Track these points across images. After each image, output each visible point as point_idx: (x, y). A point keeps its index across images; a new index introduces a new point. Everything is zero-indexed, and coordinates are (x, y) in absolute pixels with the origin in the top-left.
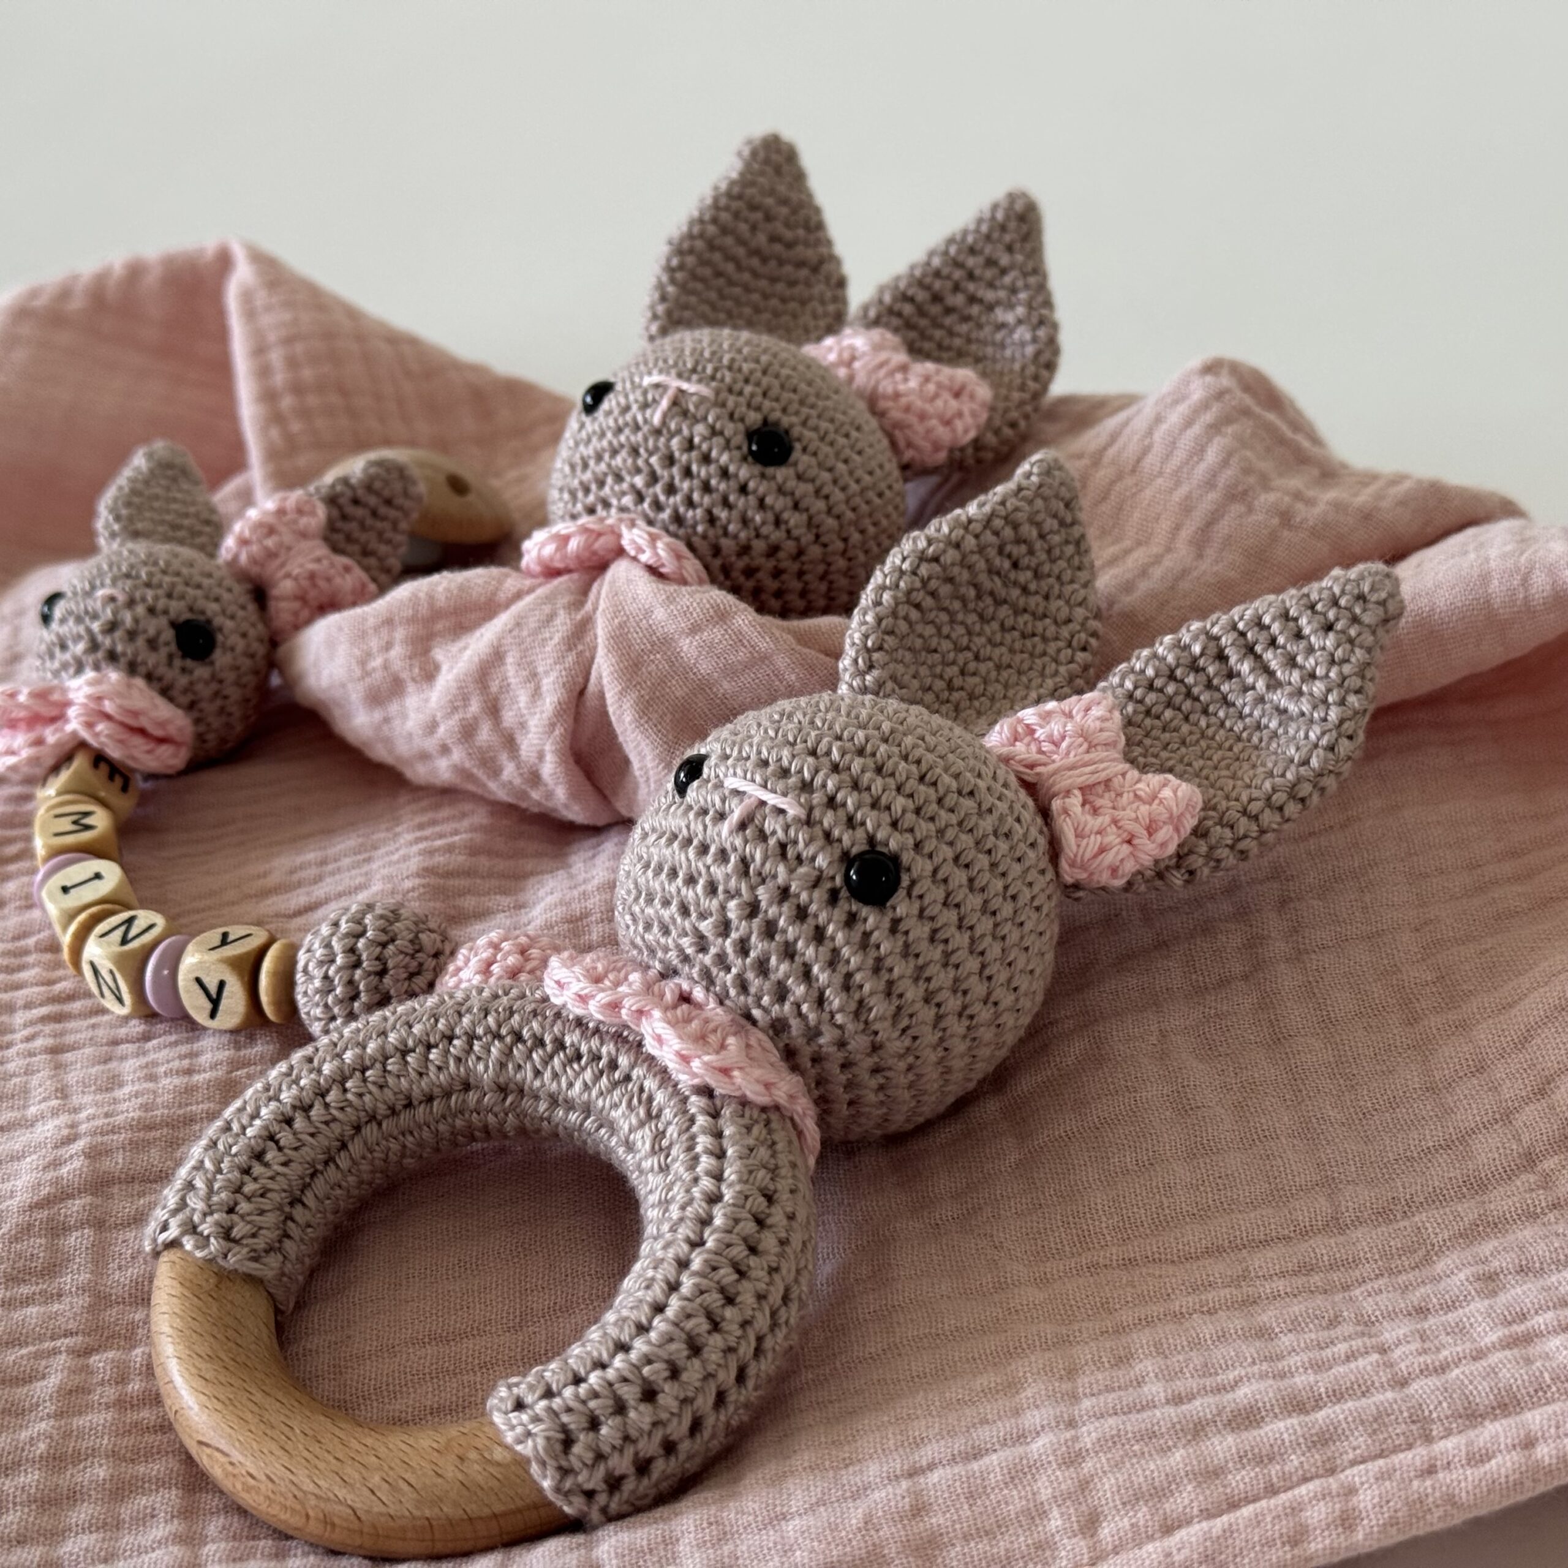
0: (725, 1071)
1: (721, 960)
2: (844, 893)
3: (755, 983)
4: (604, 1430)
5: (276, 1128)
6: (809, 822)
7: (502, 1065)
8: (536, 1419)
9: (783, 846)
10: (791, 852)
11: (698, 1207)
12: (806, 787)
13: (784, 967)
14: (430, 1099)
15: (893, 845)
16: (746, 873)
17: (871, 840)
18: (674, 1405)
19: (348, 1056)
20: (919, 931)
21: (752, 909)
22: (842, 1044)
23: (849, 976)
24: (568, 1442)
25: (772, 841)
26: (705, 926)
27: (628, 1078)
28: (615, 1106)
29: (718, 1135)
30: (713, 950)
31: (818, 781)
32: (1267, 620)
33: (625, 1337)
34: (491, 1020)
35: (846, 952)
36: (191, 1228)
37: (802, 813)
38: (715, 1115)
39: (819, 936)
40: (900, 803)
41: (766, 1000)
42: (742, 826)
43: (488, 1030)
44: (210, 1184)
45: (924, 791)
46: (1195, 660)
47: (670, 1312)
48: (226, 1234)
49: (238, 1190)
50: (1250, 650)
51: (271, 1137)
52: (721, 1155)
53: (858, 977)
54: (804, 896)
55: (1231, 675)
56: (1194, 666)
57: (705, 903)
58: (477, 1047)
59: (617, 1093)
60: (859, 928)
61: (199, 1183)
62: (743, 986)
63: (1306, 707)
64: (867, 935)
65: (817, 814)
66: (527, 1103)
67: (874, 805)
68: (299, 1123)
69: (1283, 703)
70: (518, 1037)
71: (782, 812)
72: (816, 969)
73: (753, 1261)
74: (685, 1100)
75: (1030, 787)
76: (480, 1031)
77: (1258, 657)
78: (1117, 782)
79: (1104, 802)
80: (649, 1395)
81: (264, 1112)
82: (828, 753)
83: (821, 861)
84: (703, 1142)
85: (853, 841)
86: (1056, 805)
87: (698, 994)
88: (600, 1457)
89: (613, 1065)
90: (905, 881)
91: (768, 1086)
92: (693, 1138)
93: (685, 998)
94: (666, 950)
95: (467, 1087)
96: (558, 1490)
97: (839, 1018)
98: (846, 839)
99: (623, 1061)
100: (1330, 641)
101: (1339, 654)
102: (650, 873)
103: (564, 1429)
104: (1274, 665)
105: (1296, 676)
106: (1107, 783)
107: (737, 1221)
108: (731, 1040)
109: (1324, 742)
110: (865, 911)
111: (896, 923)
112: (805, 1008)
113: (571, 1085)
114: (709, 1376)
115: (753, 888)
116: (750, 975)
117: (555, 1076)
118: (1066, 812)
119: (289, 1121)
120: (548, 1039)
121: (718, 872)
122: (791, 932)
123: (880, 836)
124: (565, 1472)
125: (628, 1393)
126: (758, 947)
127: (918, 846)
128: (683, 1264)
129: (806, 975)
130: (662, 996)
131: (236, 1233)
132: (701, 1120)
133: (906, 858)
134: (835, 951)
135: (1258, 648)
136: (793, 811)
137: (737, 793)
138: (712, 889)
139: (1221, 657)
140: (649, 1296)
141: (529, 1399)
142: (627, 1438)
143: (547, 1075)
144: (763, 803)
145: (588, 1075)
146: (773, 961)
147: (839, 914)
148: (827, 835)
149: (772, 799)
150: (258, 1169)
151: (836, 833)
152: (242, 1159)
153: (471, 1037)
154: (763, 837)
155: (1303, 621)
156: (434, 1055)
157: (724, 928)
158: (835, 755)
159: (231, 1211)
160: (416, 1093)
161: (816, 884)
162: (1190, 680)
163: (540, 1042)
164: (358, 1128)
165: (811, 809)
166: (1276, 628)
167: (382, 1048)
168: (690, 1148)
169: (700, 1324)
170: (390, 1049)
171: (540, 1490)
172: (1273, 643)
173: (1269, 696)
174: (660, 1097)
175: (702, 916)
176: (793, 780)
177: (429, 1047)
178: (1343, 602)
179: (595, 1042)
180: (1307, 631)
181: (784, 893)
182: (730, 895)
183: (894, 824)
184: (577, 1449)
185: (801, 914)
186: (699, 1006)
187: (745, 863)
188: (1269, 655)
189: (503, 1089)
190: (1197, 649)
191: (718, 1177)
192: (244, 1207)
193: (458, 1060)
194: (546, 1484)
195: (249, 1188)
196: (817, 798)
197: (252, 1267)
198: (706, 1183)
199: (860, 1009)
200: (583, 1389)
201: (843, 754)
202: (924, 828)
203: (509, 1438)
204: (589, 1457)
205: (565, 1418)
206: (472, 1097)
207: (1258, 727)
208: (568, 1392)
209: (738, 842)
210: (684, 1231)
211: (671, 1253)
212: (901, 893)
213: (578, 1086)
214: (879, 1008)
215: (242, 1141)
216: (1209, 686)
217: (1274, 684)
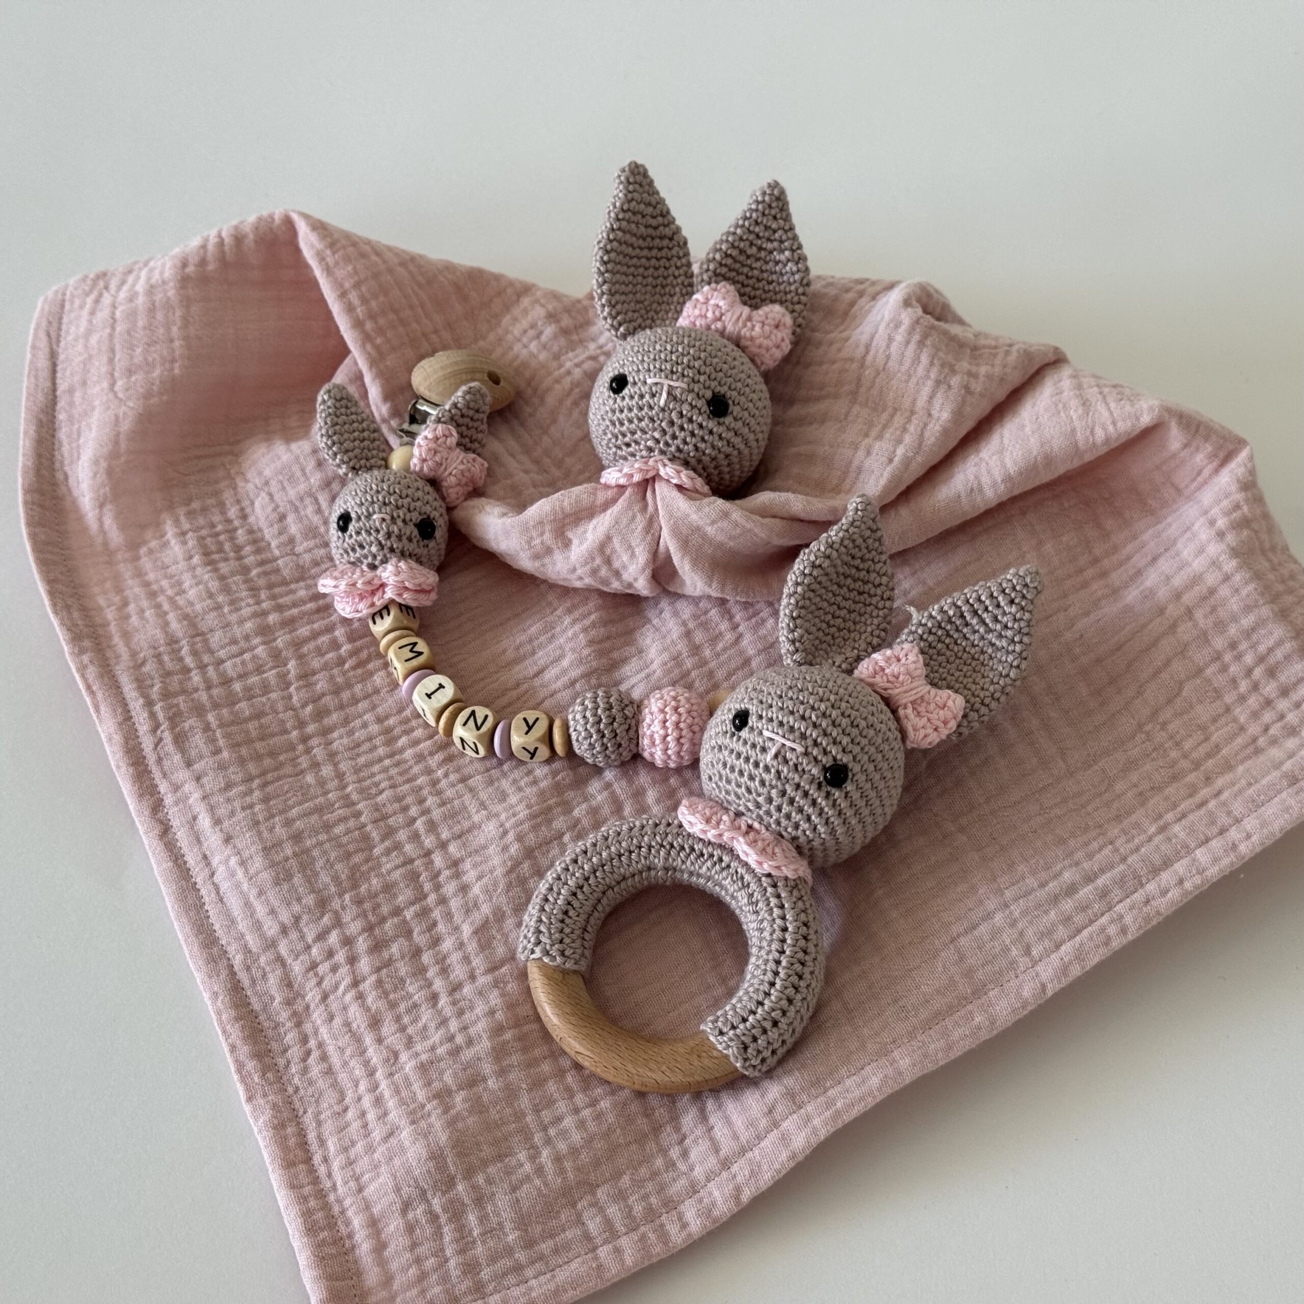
0: (778, 868)
1: (768, 813)
2: (824, 783)
3: (784, 822)
4: (760, 1041)
5: (570, 899)
6: (806, 754)
7: (666, 859)
8: (731, 1040)
9: (796, 766)
10: (800, 768)
11: (778, 934)
12: (803, 736)
13: (799, 817)
14: (633, 875)
15: (845, 760)
16: (779, 778)
17: (835, 759)
18: (786, 1027)
19: (594, 859)
20: (856, 795)
21: (783, 793)
22: (823, 844)
23: (828, 819)
24: (746, 1048)
25: (791, 763)
26: (760, 799)
27: (728, 866)
28: (724, 879)
29: (778, 896)
30: (764, 809)
31: (808, 733)
32: (983, 598)
33: (760, 999)
34: (658, 838)
35: (826, 809)
36: (547, 953)
37: (803, 750)
38: (775, 886)
39: (814, 803)
40: (845, 740)
41: (789, 830)
42: (776, 756)
43: (657, 843)
44: (549, 929)
45: (855, 732)
46: (950, 618)
47: (778, 986)
48: (562, 953)
49: (561, 931)
50: (975, 613)
51: (569, 903)
52: (782, 907)
53: (832, 819)
54: (807, 787)
55: (967, 625)
56: (950, 621)
57: (760, 790)
58: (653, 851)
59: (725, 873)
60: (832, 798)
61: (542, 928)
62: (778, 823)
63: (1005, 644)
64: (835, 801)
65: (810, 749)
66: (678, 875)
67: (835, 743)
68: (580, 896)
69: (994, 640)
70: (672, 846)
71: (794, 750)
72: (813, 817)
73: (807, 958)
74: (760, 880)
75: (887, 701)
76: (653, 844)
77: (980, 616)
78: (926, 697)
79: (922, 709)
80: (775, 1024)
81: (563, 891)
82: (810, 718)
83: (815, 771)
84: (773, 901)
85: (827, 761)
86: (901, 712)
87: (756, 825)
88: (759, 1052)
89: (721, 860)
90: (850, 775)
91: (796, 870)
92: (768, 899)
93: (750, 827)
94: (739, 805)
95: (649, 869)
96: (743, 1067)
97: (823, 836)
98: (824, 761)
99: (726, 859)
100: (1013, 609)
101: (1018, 616)
102: (728, 770)
103: (743, 1043)
104: (987, 621)
105: (998, 627)
106: (922, 698)
107: (797, 940)
108: (777, 850)
109: (1015, 663)
110: (833, 790)
111: (847, 793)
112: (808, 833)
113: (700, 868)
114: (798, 1011)
115: (783, 785)
116: (783, 820)
117: (692, 863)
118: (906, 717)
119: (574, 894)
120: (686, 846)
121: (766, 777)
122: (802, 802)
123: (839, 757)
124: (745, 1060)
125: (768, 1025)
126: (786, 808)
127: (854, 758)
128: (778, 962)
129: (809, 819)
130: (739, 828)
131: (567, 953)
132: (770, 890)
133: (850, 766)
134: (822, 809)
135: (980, 612)
136: (800, 749)
137: (771, 739)
138: (763, 783)
139: (962, 616)
140: (766, 978)
141: (725, 1030)
142: (769, 1043)
143: (689, 863)
144: (784, 745)
145: (709, 864)
146: (794, 814)
147: (823, 794)
148: (815, 759)
149: (789, 744)
150: (567, 921)
151: (819, 758)
152: (560, 916)
153: (650, 847)
154: (786, 761)
155: (1000, 599)
156: (633, 856)
157: (770, 800)
158: (814, 718)
159: (561, 942)
160: (628, 874)
161: (811, 782)
162: (949, 627)
163: (683, 848)
164: (604, 893)
165: (807, 748)
166: (988, 602)
167: (610, 855)
168: (768, 905)
169: (790, 991)
170: (614, 856)
171: (736, 1070)
172: (986, 609)
173: (986, 636)
174: (747, 878)
175: (759, 795)
176: (797, 734)
177: (631, 852)
178: (1018, 588)
179: (710, 849)
180: (1002, 604)
181: (798, 786)
182: (772, 787)
183: (844, 751)
184: (750, 1050)
185: (806, 794)
186: (758, 832)
187: (778, 773)
188: (985, 615)
189: (666, 869)
190: (951, 613)
191: (783, 918)
192: (567, 940)
193: (645, 858)
194: (738, 1065)
195: (567, 930)
196: (810, 742)
197: (576, 967)
198: (778, 921)
199: (833, 832)
200: (748, 1024)
201: (817, 718)
202: (856, 750)
203: (720, 1047)
204: (755, 1053)
205: (743, 1038)
206: (653, 873)
207: (983, 652)
208: (741, 1026)
209: (775, 763)
210: (775, 946)
211: (771, 957)
212: (849, 781)
213: (704, 868)
214: (840, 830)
215: (557, 907)
216: (957, 630)
217: (990, 631)
